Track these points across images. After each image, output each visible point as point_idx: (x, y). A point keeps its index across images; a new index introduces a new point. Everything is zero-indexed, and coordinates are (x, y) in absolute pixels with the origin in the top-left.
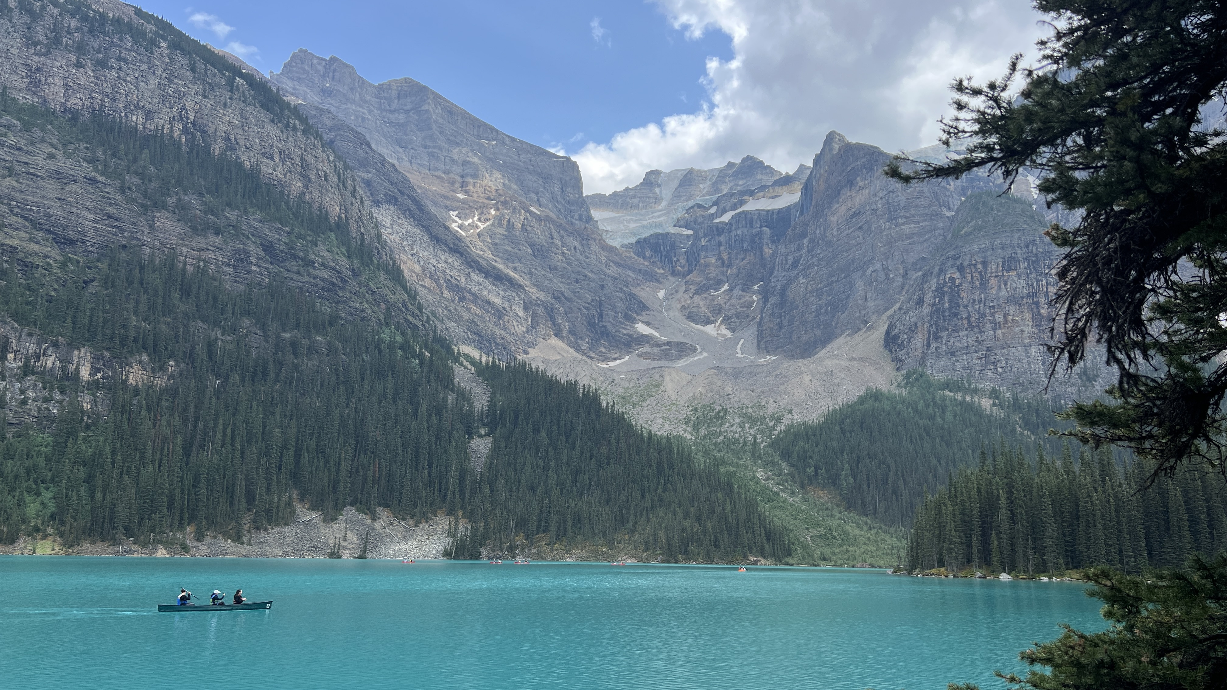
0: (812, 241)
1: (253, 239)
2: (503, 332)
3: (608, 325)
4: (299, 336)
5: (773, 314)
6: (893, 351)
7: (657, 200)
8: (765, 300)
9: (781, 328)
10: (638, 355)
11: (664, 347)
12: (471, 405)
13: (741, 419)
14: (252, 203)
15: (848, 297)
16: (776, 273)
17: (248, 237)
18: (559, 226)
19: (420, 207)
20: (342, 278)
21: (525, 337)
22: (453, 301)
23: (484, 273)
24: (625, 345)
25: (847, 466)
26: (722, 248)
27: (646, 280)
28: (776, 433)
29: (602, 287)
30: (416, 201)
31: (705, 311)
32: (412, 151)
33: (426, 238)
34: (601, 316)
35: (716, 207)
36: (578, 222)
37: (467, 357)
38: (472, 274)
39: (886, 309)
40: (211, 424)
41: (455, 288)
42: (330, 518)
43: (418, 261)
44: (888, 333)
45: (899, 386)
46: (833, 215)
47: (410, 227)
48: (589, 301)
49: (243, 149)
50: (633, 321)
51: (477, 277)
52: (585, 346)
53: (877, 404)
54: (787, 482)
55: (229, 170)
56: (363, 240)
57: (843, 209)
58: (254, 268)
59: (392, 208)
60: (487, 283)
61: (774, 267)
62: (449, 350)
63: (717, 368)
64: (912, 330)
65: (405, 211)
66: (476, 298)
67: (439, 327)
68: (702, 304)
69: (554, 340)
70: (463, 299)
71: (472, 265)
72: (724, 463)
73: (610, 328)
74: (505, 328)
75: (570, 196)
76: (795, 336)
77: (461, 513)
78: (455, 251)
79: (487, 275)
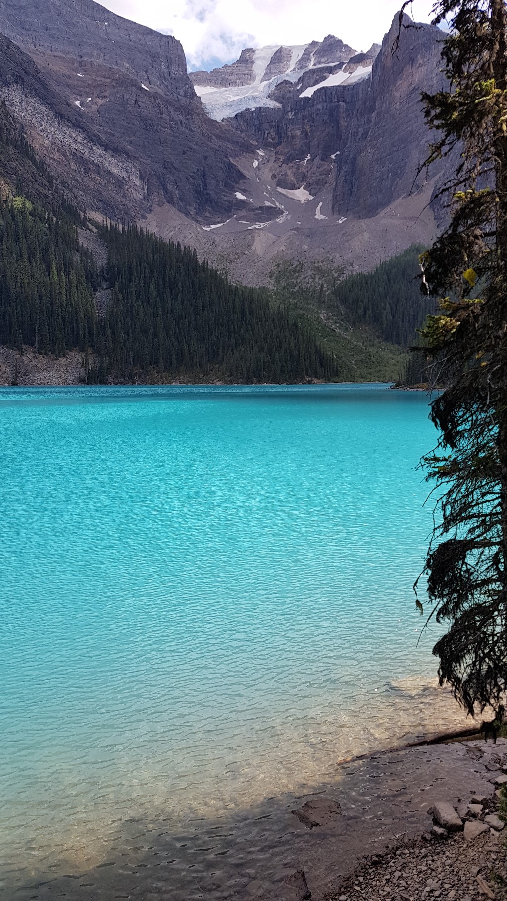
0: (379, 114)
2: (123, 199)
3: (211, 192)
5: (345, 180)
6: (436, 210)
7: (252, 77)
8: (340, 169)
9: (351, 192)
10: (236, 219)
11: (257, 212)
12: (93, 264)
13: (313, 272)
15: (405, 165)
16: (349, 144)
18: (167, 102)
19: (45, 86)
21: (143, 204)
22: (79, 172)
23: (104, 146)
24: (225, 210)
25: (388, 307)
26: (306, 121)
27: (242, 151)
28: (339, 282)
29: (205, 158)
30: (39, 80)
31: (291, 178)
32: (35, 33)
33: (52, 114)
34: (205, 184)
35: (301, 83)
36: (183, 98)
37: (90, 220)
38: (94, 147)
41: (82, 161)
43: (47, 136)
44: (433, 195)
46: (397, 90)
47: (37, 105)
48: (195, 171)
50: (233, 190)
51: (98, 150)
52: (192, 211)
53: (417, 256)
54: (342, 320)
57: (405, 85)
59: (19, 87)
60: (108, 156)
61: (347, 138)
62: (76, 217)
63: (296, 229)
65: (31, 90)
66: (98, 169)
67: (68, 196)
68: (289, 172)
69: (167, 206)
70: (87, 170)
71: (94, 139)
72: (296, 307)
73: (213, 195)
74: (125, 196)
75: (175, 73)
76: (362, 200)
77: (90, 350)
78: (77, 126)
79: (107, 148)
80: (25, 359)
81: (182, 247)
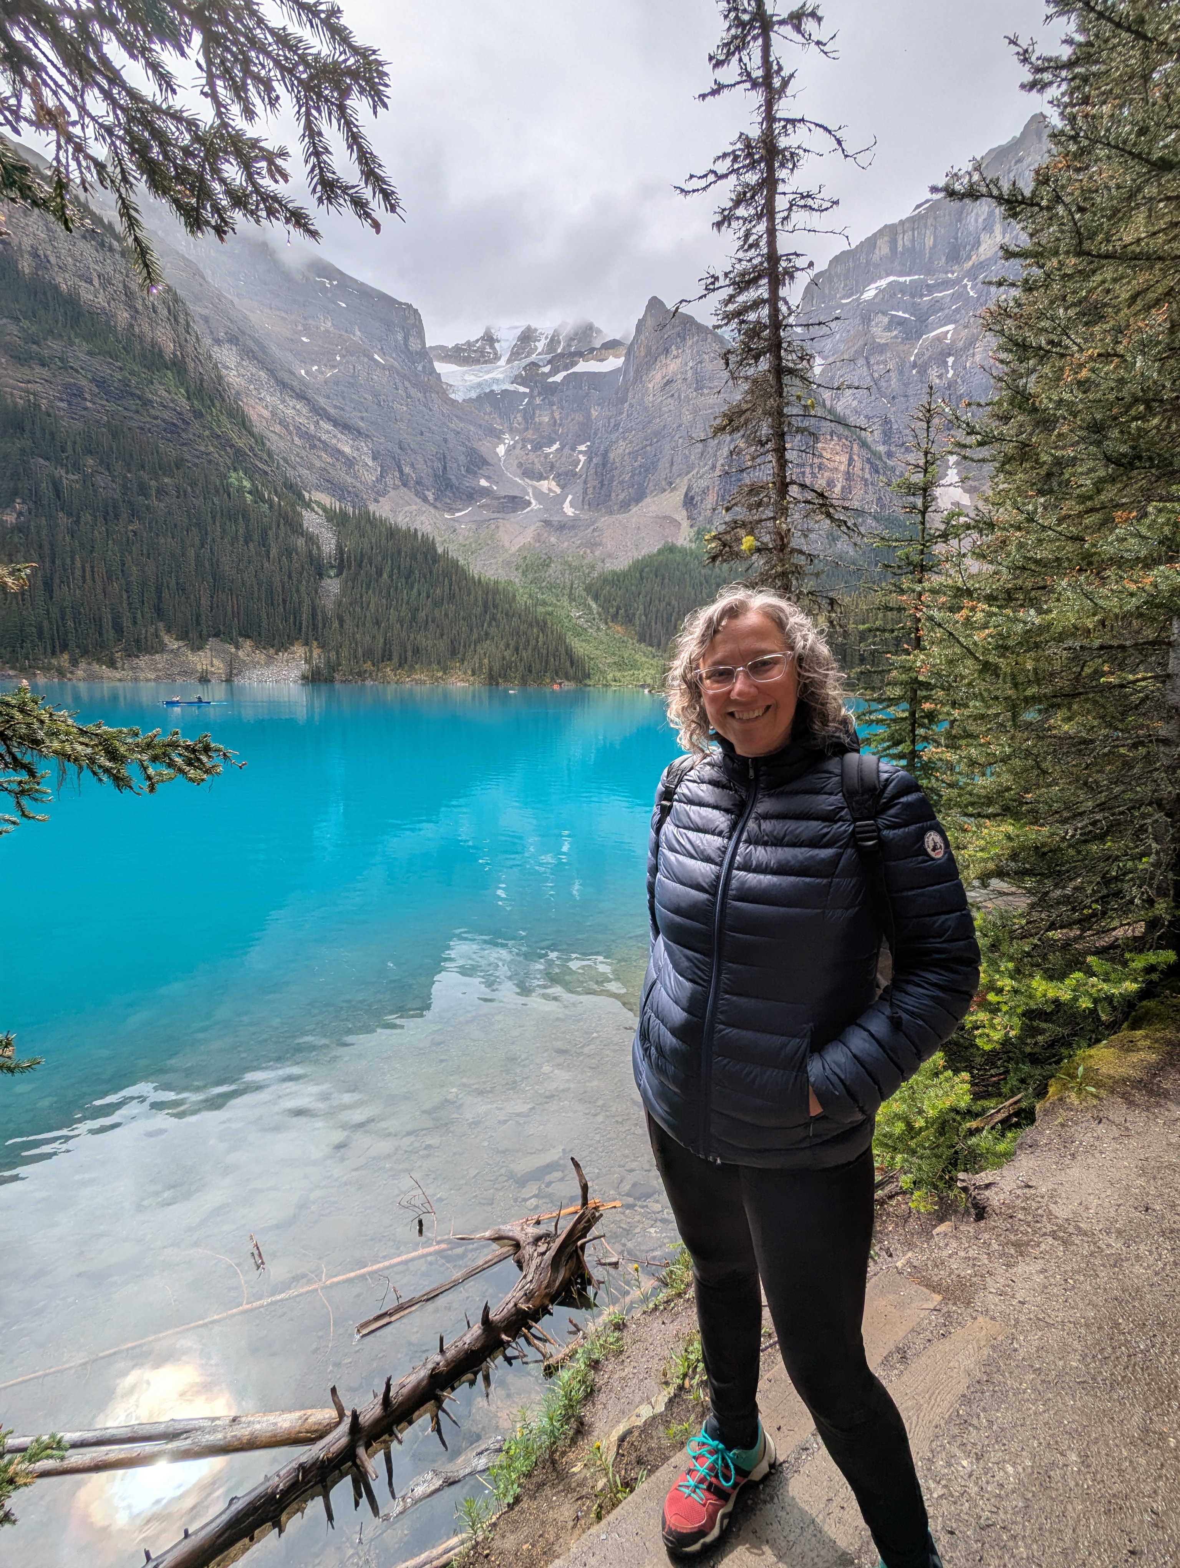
0: (631, 406)
1: (83, 372)
2: (354, 481)
3: (452, 477)
4: (146, 477)
5: (596, 473)
6: (689, 510)
7: (497, 358)
8: (590, 460)
9: (602, 486)
10: (479, 507)
11: (502, 500)
12: (319, 548)
13: (562, 567)
14: (76, 333)
15: (658, 460)
16: (600, 435)
17: (77, 371)
18: (404, 377)
19: (263, 348)
20: (183, 420)
21: (376, 487)
22: (304, 448)
23: (332, 421)
24: (468, 497)
25: (641, 607)
26: (554, 408)
27: (487, 435)
28: (590, 579)
29: (445, 440)
30: (257, 342)
31: (539, 467)
33: (272, 382)
34: (445, 468)
35: (549, 366)
36: (422, 374)
37: (318, 503)
38: (321, 422)
39: (688, 473)
40: (68, 561)
41: (305, 435)
42: (197, 648)
43: (266, 406)
44: (686, 495)
45: (691, 541)
46: (650, 381)
47: (254, 370)
48: (434, 453)
49: (56, 269)
50: (476, 476)
51: (326, 425)
52: (431, 497)
53: (671, 556)
54: (594, 619)
55: (45, 293)
56: (202, 380)
57: (659, 376)
58: (89, 404)
59: (234, 348)
60: (336, 432)
61: (599, 429)
62: (300, 496)
63: (545, 521)
64: (705, 492)
65: (248, 352)
66: (326, 446)
67: (290, 473)
68: (536, 460)
69: (403, 490)
70: (313, 447)
71: (319, 412)
72: (544, 603)
73: (454, 480)
74: (356, 477)
75: (414, 345)
76: (613, 495)
77: (315, 644)
78: (301, 396)
79: (336, 423)
80: (240, 653)
81: (420, 535)
